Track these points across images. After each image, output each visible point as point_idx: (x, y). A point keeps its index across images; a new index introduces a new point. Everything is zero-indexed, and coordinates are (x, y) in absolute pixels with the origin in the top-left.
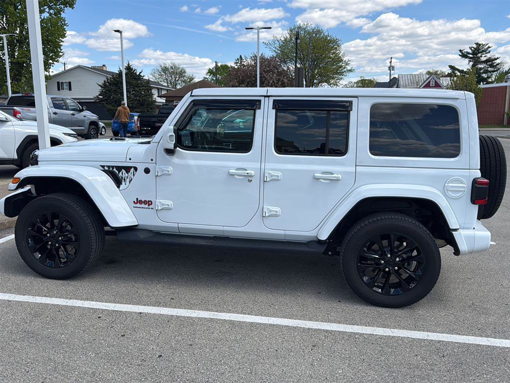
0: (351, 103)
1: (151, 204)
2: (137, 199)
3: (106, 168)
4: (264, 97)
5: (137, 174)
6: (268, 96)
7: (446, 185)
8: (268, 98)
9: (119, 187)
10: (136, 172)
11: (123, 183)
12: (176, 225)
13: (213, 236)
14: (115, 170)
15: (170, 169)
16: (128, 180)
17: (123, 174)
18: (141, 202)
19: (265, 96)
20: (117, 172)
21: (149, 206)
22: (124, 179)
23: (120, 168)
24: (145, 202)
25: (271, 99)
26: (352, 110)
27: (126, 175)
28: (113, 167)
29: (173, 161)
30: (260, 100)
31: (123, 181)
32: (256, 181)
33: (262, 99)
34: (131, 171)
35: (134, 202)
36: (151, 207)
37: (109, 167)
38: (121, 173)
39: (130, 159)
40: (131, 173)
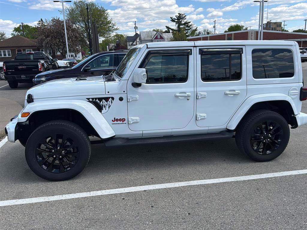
0: (242, 49)
1: (125, 121)
2: (115, 118)
3: (91, 100)
5: (114, 102)
6: (196, 47)
7: (290, 92)
9: (101, 112)
10: (113, 100)
11: (104, 108)
12: (141, 132)
13: (163, 136)
14: (97, 100)
15: (137, 96)
16: (107, 107)
17: (104, 102)
18: (117, 120)
19: (194, 47)
20: (99, 102)
21: (123, 122)
22: (105, 106)
23: (101, 99)
24: (120, 120)
25: (198, 48)
26: (243, 53)
27: (106, 103)
28: (96, 99)
29: (138, 91)
30: (192, 49)
31: (104, 107)
32: (191, 99)
34: (109, 100)
35: (113, 121)
36: (124, 122)
37: (93, 99)
38: (102, 102)
39: (108, 92)
40: (110, 102)
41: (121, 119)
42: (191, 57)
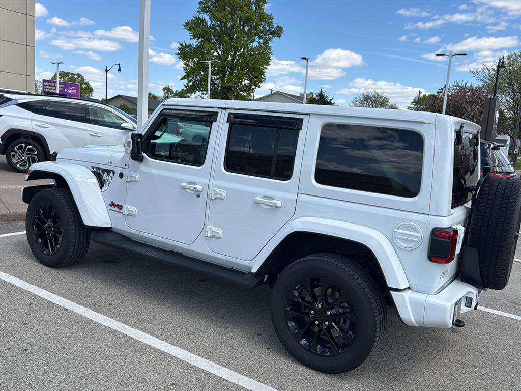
0: (302, 120)
1: (122, 209)
2: (112, 202)
3: (95, 170)
5: (114, 177)
6: (226, 109)
7: (395, 230)
8: (224, 110)
9: (101, 188)
10: (114, 175)
11: (105, 185)
12: (138, 233)
13: (169, 250)
14: (101, 172)
15: (137, 176)
16: (108, 183)
18: (114, 205)
19: (222, 109)
20: (102, 174)
23: (104, 170)
25: (228, 112)
26: (302, 129)
27: (107, 177)
28: (99, 169)
29: (141, 168)
30: (218, 113)
31: (105, 183)
32: (203, 197)
33: (219, 111)
34: (111, 175)
35: (110, 204)
36: (121, 211)
37: (97, 168)
38: (104, 175)
39: (111, 163)
41: (118, 205)
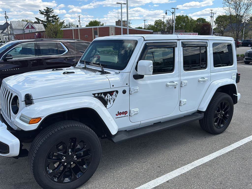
0: (207, 43)
1: (127, 113)
2: (118, 112)
3: (96, 95)
4: (177, 40)
5: (118, 95)
6: (179, 40)
7: (232, 77)
9: (106, 107)
10: (117, 93)
11: (108, 103)
12: (139, 123)
14: (102, 95)
15: (138, 88)
16: (112, 101)
17: (109, 97)
20: (104, 96)
21: (125, 115)
22: (109, 101)
23: (105, 94)
26: (208, 46)
27: (111, 97)
28: (101, 93)
30: (177, 42)
31: (108, 102)
32: (178, 87)
34: (114, 94)
36: (126, 115)
37: (98, 94)
38: (106, 97)
39: (113, 86)
40: (114, 95)
41: (124, 112)
42: (176, 49)
